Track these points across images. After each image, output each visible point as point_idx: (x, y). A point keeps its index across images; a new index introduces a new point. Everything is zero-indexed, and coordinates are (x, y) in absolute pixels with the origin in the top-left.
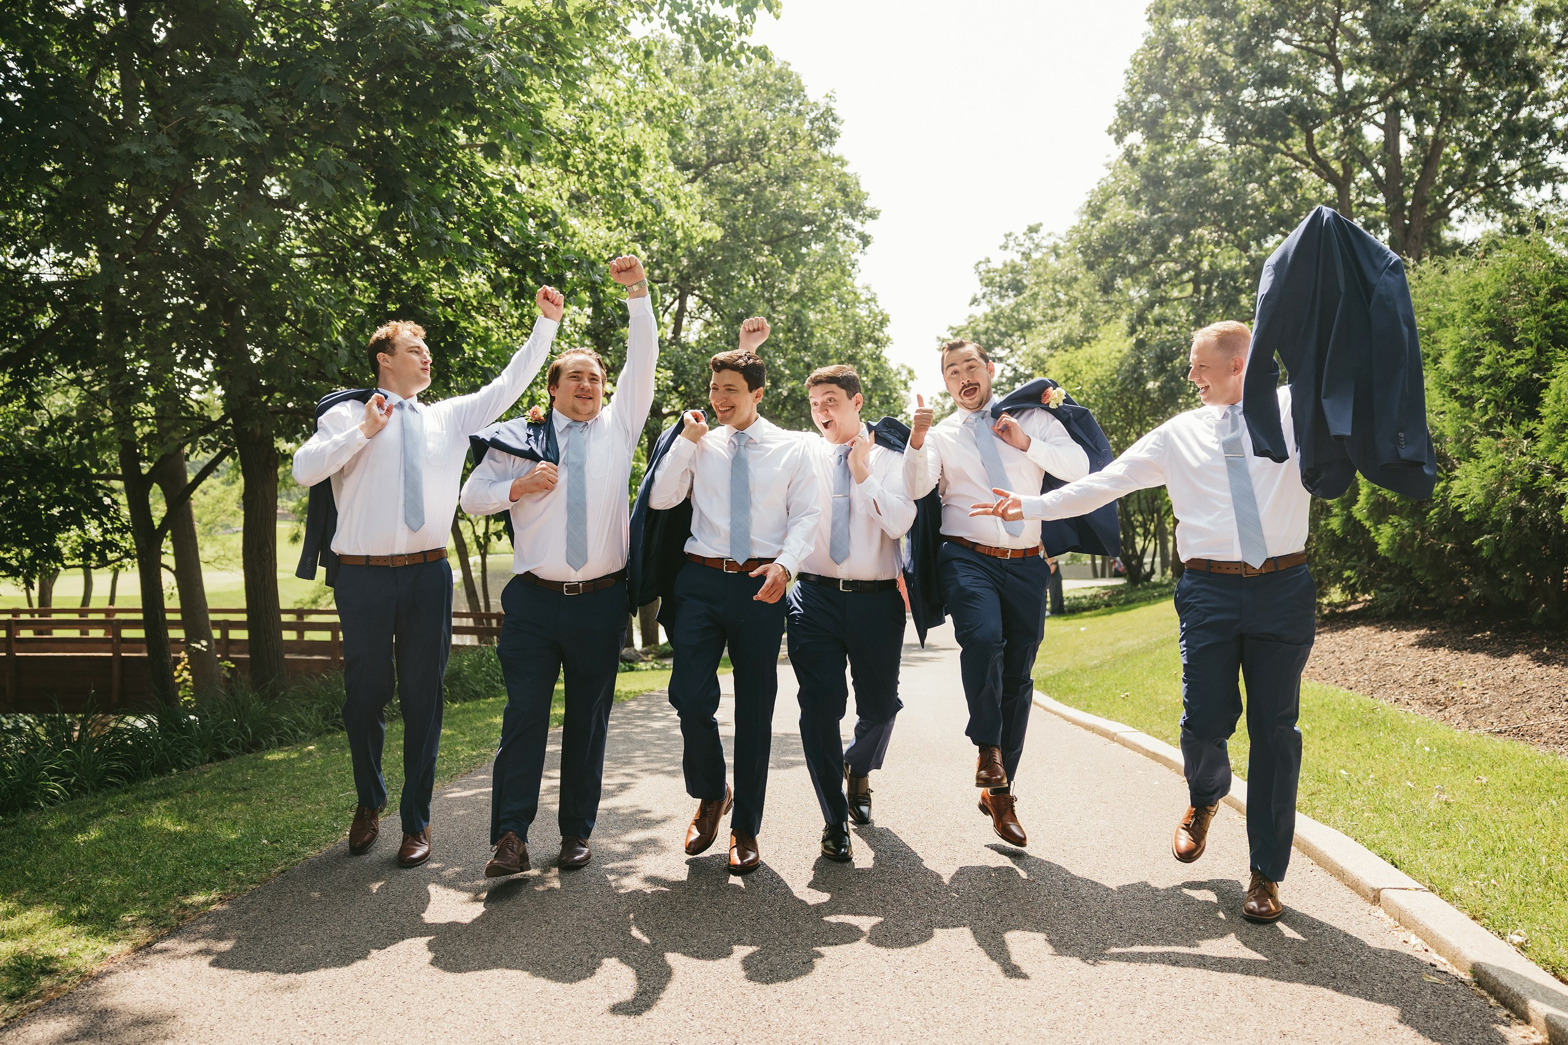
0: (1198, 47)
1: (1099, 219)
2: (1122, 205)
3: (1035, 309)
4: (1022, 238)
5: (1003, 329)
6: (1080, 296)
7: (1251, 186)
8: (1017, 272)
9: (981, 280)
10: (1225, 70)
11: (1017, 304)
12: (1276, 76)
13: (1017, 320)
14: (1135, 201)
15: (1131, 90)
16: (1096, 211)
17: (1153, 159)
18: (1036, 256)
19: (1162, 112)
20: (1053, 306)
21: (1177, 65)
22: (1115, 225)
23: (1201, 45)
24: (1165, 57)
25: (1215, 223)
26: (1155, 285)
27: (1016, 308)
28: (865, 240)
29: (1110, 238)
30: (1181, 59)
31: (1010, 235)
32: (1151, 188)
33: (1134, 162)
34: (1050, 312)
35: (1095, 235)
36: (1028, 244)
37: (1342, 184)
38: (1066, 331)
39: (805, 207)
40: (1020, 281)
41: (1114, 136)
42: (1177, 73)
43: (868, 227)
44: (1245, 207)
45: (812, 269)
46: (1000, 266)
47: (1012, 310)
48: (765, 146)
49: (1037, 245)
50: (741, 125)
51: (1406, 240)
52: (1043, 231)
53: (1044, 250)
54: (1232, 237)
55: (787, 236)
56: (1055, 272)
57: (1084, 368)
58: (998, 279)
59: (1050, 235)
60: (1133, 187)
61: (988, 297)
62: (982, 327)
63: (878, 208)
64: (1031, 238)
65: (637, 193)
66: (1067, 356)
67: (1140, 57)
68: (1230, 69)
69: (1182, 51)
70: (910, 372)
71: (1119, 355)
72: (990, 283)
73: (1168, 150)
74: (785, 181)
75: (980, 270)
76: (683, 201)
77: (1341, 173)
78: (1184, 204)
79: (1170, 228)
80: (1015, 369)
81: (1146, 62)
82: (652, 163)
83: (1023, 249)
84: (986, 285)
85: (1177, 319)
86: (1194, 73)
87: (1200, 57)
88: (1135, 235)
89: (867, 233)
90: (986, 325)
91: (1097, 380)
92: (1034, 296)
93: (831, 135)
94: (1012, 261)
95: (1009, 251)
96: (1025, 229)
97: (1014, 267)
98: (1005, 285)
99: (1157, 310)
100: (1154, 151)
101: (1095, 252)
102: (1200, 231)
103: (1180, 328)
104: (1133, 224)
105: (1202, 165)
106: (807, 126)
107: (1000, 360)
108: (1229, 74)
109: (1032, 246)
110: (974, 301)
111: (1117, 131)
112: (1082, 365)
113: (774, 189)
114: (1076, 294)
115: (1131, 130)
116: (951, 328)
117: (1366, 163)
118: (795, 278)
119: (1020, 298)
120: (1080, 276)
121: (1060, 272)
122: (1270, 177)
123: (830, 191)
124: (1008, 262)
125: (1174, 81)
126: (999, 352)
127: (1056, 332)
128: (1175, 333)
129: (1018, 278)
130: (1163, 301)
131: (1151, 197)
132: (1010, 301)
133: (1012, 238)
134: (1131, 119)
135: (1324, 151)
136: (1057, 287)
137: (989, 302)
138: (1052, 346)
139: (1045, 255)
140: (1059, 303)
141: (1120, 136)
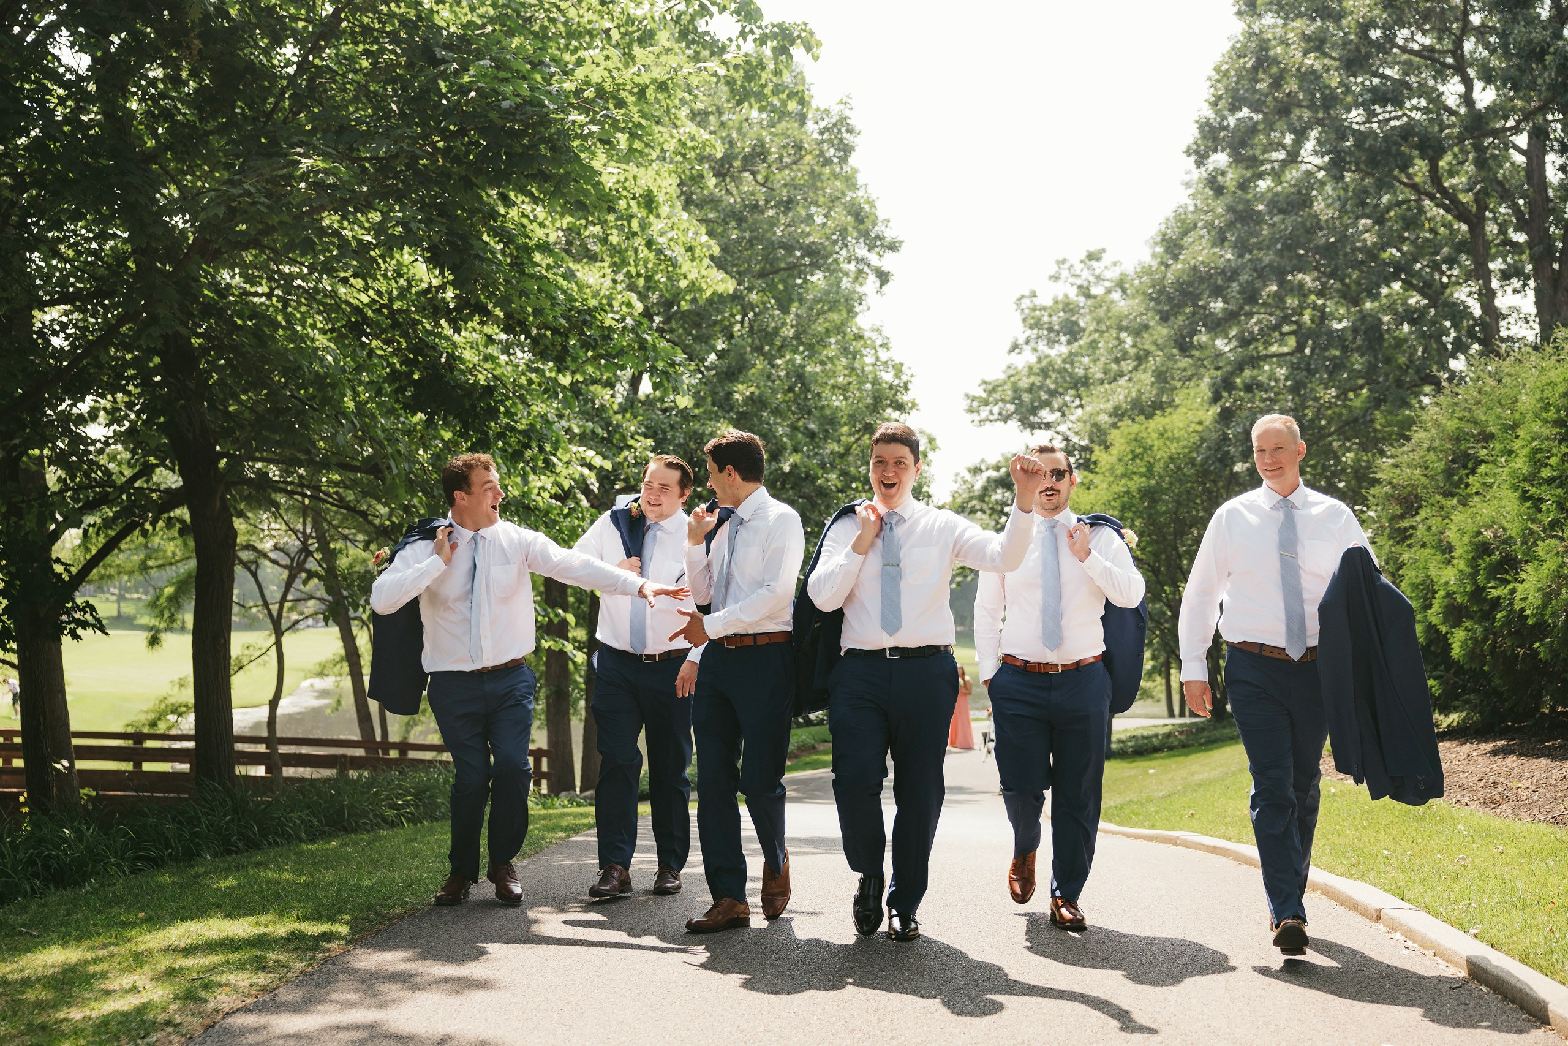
0: (1296, 56)
1: (1176, 258)
2: (1204, 241)
3: (1095, 361)
4: (1078, 267)
5: (1053, 387)
6: (1153, 348)
7: (1364, 222)
8: (1071, 310)
9: (1024, 320)
10: (1328, 87)
11: (1071, 354)
12: (1390, 95)
13: (1071, 375)
14: (1220, 240)
15: (1215, 104)
16: (1172, 246)
17: (1243, 186)
18: (1097, 290)
19: (1253, 129)
20: (1117, 361)
21: (1271, 76)
22: (1195, 268)
23: (1299, 55)
24: (1255, 69)
25: (1317, 268)
26: (1244, 342)
27: (1070, 359)
28: (883, 277)
29: (1190, 284)
30: (1274, 70)
31: (1064, 261)
32: (1239, 225)
33: (1219, 191)
34: (1114, 366)
35: (1170, 278)
36: (1086, 274)
37: (1476, 223)
38: (1134, 395)
39: (809, 234)
40: (1076, 323)
41: (1193, 158)
42: (1270, 86)
43: (888, 261)
44: (1354, 250)
45: (812, 309)
46: (1049, 303)
47: (1064, 361)
48: (764, 161)
49: (1098, 277)
50: (734, 135)
51: (1555, 293)
52: (1107, 259)
53: (1108, 284)
54: (1338, 285)
55: (784, 269)
56: (1121, 317)
57: (1156, 443)
58: (1046, 319)
59: (1115, 264)
60: (1216, 222)
61: (1032, 343)
62: (1024, 383)
63: (900, 239)
64: (1089, 268)
65: (649, 244)
66: (1135, 428)
67: (1225, 67)
68: (1334, 84)
69: (1276, 61)
70: (931, 440)
71: (1199, 428)
72: (1036, 324)
73: (1260, 176)
74: (788, 205)
75: (1023, 306)
76: (698, 252)
77: (1474, 209)
78: (1279, 246)
79: (1262, 274)
80: (1067, 439)
81: (1233, 73)
82: (664, 210)
83: (1079, 282)
84: (1031, 328)
85: (1273, 384)
86: (1291, 85)
87: (1298, 70)
88: (1219, 282)
89: (885, 269)
90: (1031, 380)
91: (1171, 458)
92: (1093, 345)
93: (846, 150)
94: (1066, 296)
95: (1061, 282)
96: (1083, 256)
97: (1068, 304)
98: (1057, 328)
99: (1248, 373)
100: (1242, 176)
101: (1170, 299)
102: (1300, 276)
103: (1276, 394)
104: (1216, 268)
105: (1300, 200)
106: (816, 136)
107: (1048, 426)
108: (1333, 91)
109: (1092, 279)
110: (1015, 347)
111: (1197, 152)
112: (1153, 440)
113: (771, 213)
114: (1148, 346)
115: (1215, 151)
116: (985, 382)
117: (1506, 196)
118: (790, 318)
119: (1076, 344)
120: (1152, 324)
121: (1126, 317)
122: (1388, 210)
123: (840, 215)
124: (1060, 297)
125: (1267, 96)
126: (1046, 415)
127: (1121, 393)
128: (1270, 400)
129: (1074, 319)
130: (1254, 361)
131: (1239, 237)
132: (1060, 350)
133: (1067, 266)
134: (1215, 139)
135: (1454, 181)
136: (1123, 335)
137: (1035, 350)
138: (1118, 414)
139: (1109, 291)
140: (1125, 356)
141: (1201, 158)
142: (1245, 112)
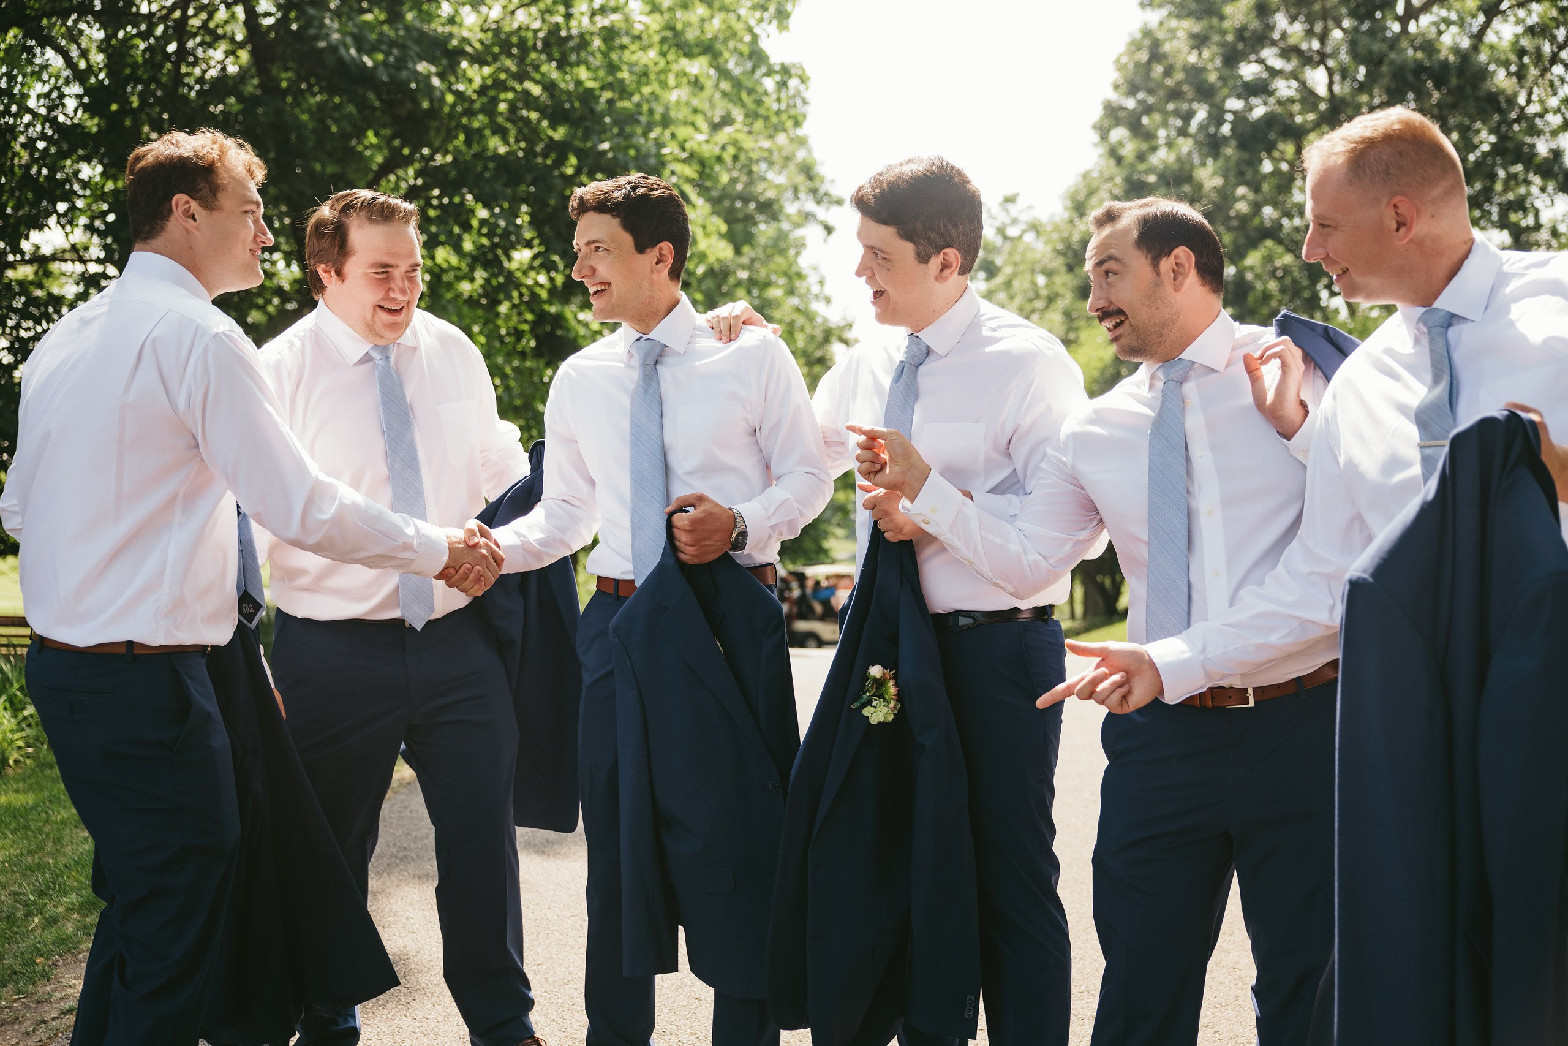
0: (1182, 54)
4: (996, 211)
6: (1061, 291)
8: (990, 250)
15: (1117, 87)
16: (1080, 208)
17: (1141, 157)
18: (1013, 232)
20: (1031, 300)
21: (1162, 67)
23: (1185, 51)
24: (1150, 60)
28: (829, 230)
30: (1165, 62)
33: (1120, 161)
36: (1003, 217)
39: (764, 191)
41: (1098, 132)
42: (1163, 75)
49: (1013, 220)
52: (1021, 203)
53: (1022, 227)
56: (1035, 262)
59: (1028, 208)
67: (1124, 60)
68: (1213, 78)
69: (1167, 56)
73: (1154, 150)
81: (1131, 66)
86: (1179, 77)
87: (1184, 63)
92: (1008, 284)
96: (1001, 199)
100: (1139, 150)
108: (1213, 84)
109: (1008, 221)
111: (1101, 128)
115: (1116, 127)
121: (1040, 260)
123: (792, 174)
125: (1159, 83)
134: (1116, 118)
139: (1024, 232)
140: (1037, 296)
141: (1104, 133)
142: (1141, 95)
